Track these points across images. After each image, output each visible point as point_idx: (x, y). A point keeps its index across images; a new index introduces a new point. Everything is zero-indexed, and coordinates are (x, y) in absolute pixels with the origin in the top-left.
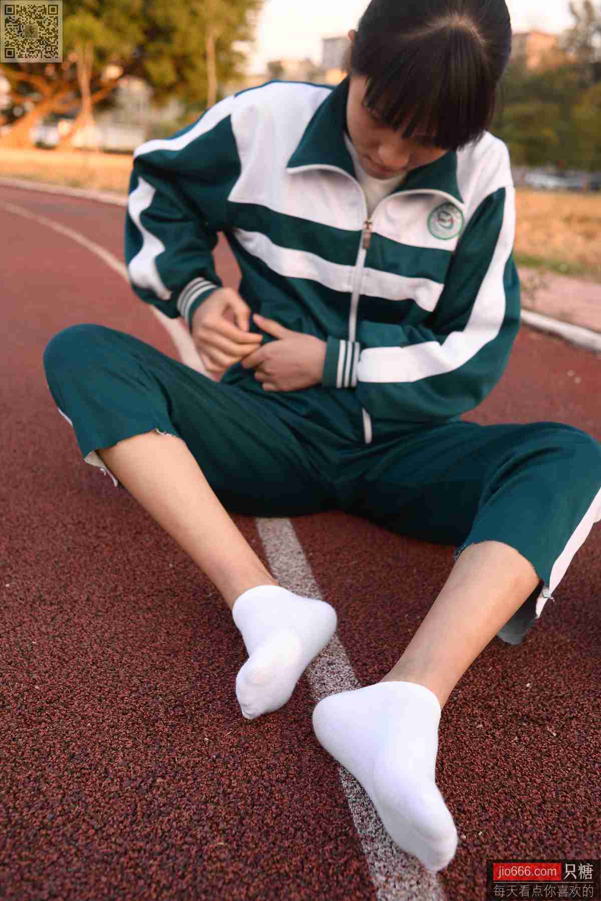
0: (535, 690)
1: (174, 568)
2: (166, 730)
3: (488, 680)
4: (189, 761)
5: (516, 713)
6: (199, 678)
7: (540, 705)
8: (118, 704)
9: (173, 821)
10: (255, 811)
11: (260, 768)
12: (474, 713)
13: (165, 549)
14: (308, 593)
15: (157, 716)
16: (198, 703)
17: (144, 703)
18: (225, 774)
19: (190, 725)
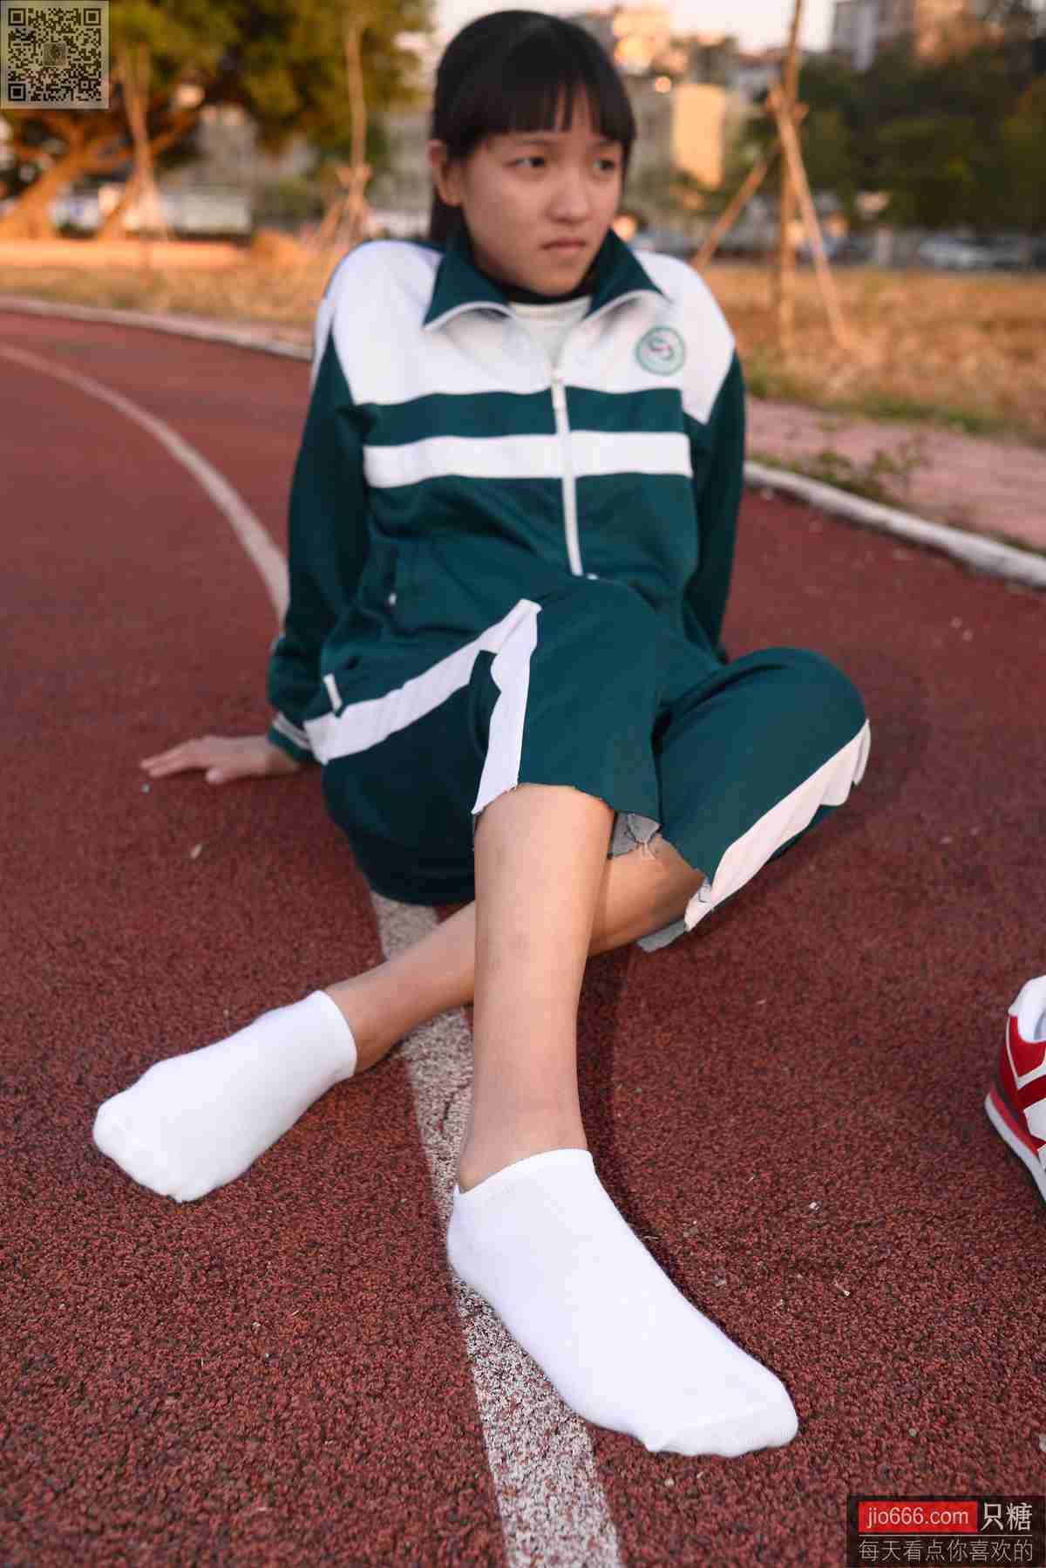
0: (824, 1214)
1: (230, 1018)
2: (190, 1310)
3: (746, 1198)
4: (224, 1365)
5: (787, 1256)
6: (256, 1215)
7: (829, 1242)
8: (114, 1267)
9: (187, 1472)
10: (326, 1449)
11: (342, 1373)
12: (715, 1259)
13: (219, 983)
14: (454, 1053)
15: (177, 1286)
16: (250, 1261)
17: (158, 1264)
18: (281, 1386)
19: (231, 1302)
